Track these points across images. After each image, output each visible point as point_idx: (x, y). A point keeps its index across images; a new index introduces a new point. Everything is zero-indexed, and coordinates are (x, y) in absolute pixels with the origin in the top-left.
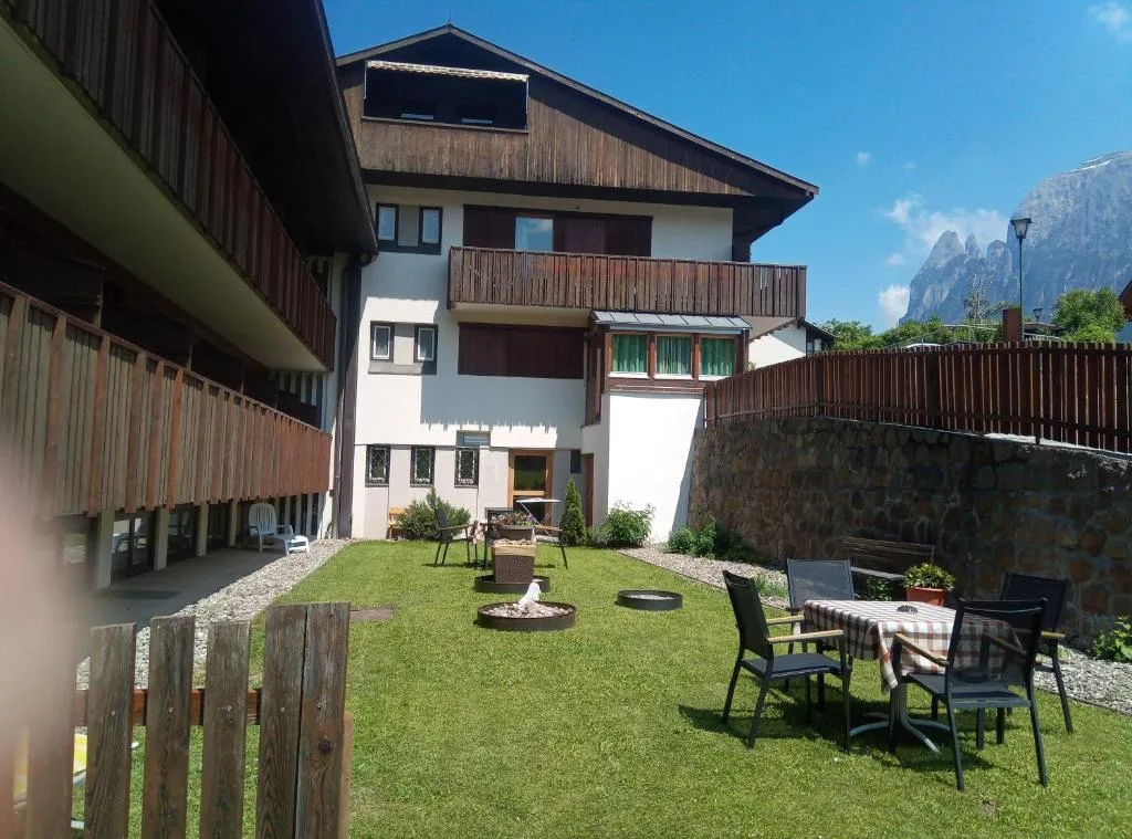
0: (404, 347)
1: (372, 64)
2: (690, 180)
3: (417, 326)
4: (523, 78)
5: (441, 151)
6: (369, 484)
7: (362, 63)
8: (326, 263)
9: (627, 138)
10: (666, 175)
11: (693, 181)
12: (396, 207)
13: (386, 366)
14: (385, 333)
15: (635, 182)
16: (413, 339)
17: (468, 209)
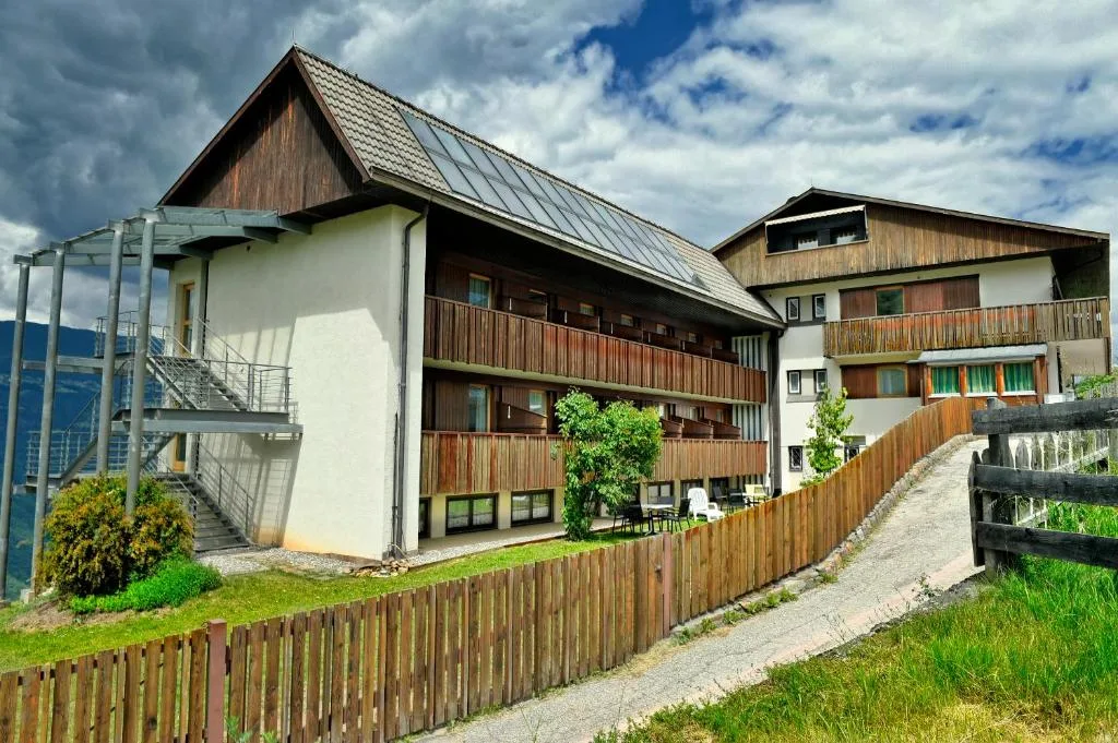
0: (808, 384)
1: (768, 223)
2: (992, 249)
3: (815, 371)
4: (860, 208)
5: (813, 265)
6: (791, 469)
7: (763, 224)
8: (759, 339)
9: (941, 230)
10: (972, 248)
11: (997, 248)
12: (798, 298)
13: (797, 397)
14: (795, 376)
15: (947, 258)
16: (812, 380)
17: (842, 292)
